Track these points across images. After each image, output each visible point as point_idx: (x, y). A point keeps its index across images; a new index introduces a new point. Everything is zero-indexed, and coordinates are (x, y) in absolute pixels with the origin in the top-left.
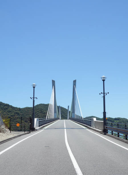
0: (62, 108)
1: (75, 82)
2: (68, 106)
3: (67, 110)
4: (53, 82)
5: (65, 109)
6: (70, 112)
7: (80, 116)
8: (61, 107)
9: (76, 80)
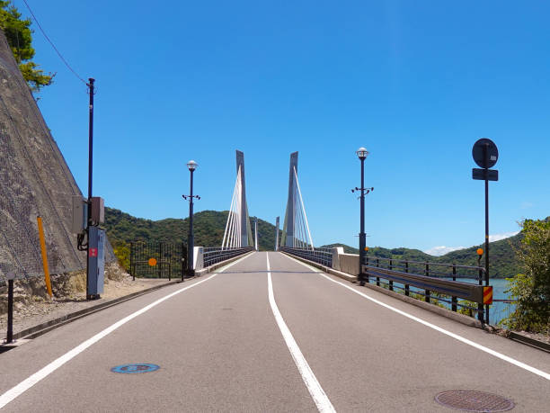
0: (261, 223)
1: (294, 156)
2: (278, 219)
3: (274, 228)
4: (240, 156)
5: (270, 225)
6: (281, 233)
7: (305, 244)
8: (259, 220)
9: (297, 153)
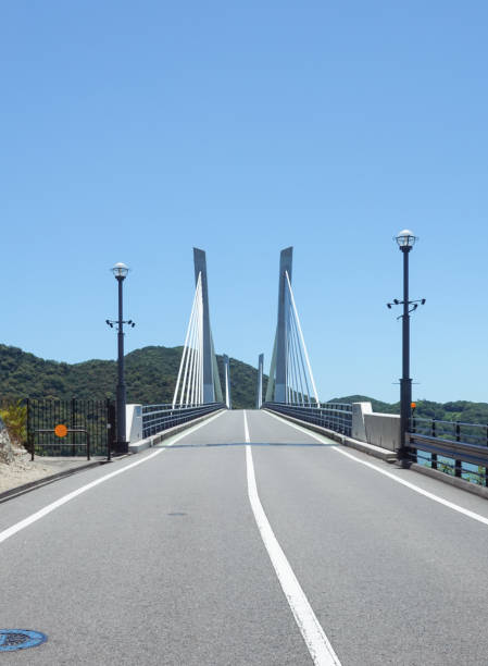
0: (236, 365)
1: (287, 255)
2: (261, 358)
3: (256, 373)
4: (199, 256)
5: (249, 367)
6: (266, 380)
7: (306, 397)
8: (232, 360)
9: (291, 249)
